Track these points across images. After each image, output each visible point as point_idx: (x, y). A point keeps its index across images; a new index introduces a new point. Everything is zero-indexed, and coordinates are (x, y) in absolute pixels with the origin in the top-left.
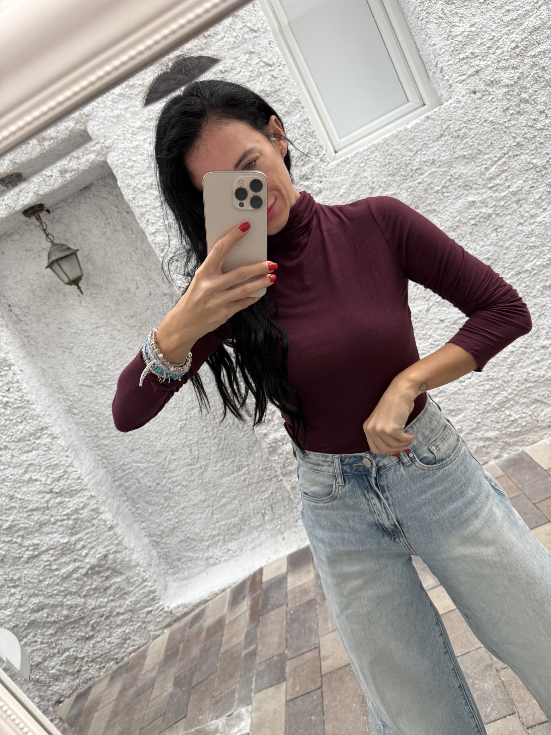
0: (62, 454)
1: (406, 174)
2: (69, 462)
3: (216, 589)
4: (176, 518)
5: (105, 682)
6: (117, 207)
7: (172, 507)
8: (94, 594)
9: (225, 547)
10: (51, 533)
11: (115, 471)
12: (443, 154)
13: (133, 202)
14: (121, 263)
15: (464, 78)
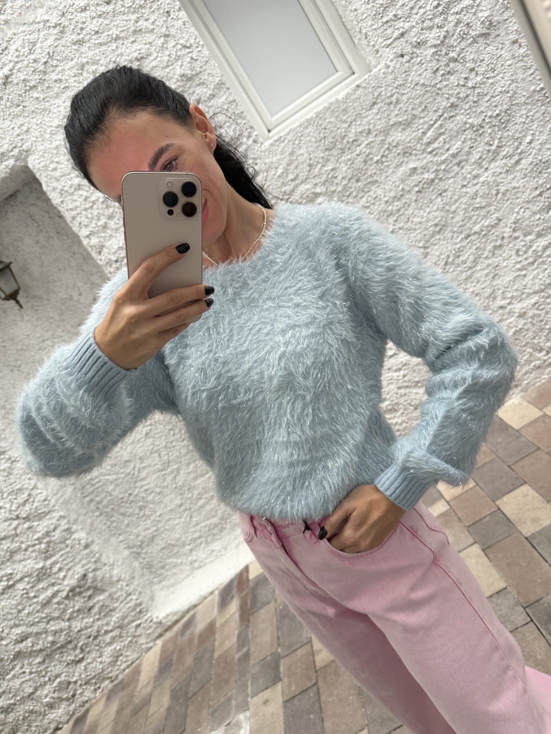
0: (23, 477)
2: (33, 485)
3: (204, 593)
5: (102, 704)
6: (47, 212)
7: (148, 516)
8: (78, 616)
9: (208, 548)
10: (24, 560)
11: (83, 487)
12: (379, 122)
13: (62, 205)
14: (60, 270)
15: (390, 41)
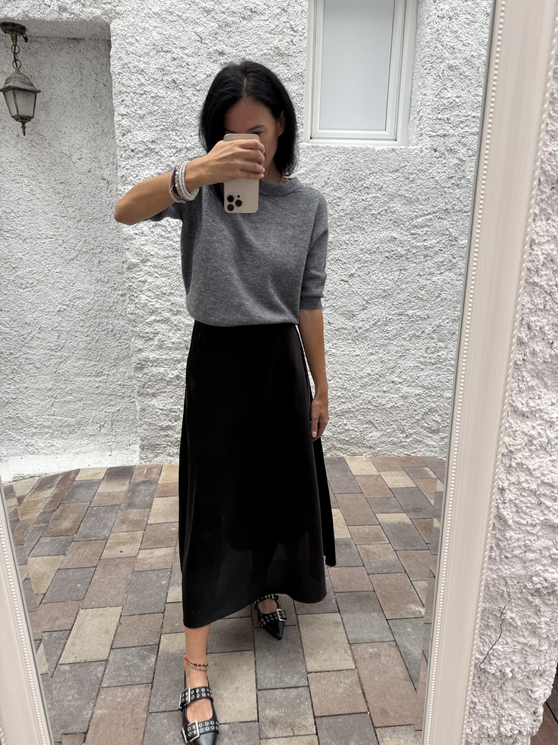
1: (357, 186)
3: (26, 473)
4: (14, 394)
6: (97, 74)
9: (50, 441)
12: (391, 186)
14: (76, 128)
15: (434, 134)
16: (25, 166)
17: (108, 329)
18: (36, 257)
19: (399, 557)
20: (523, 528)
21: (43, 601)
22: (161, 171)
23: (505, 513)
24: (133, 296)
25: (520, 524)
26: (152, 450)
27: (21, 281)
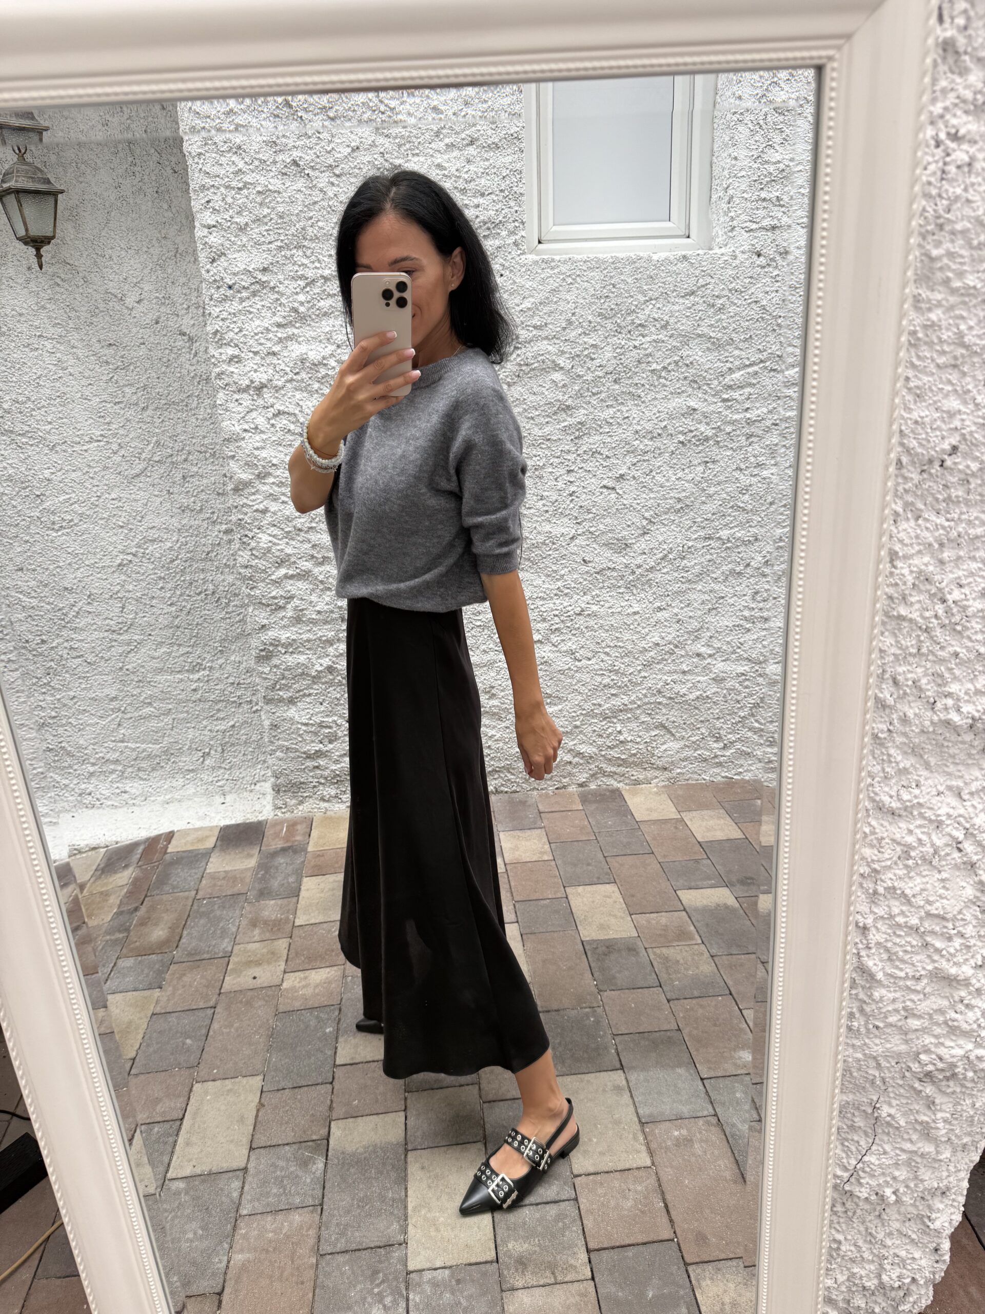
1: (623, 324)
3: (84, 843)
4: (52, 710)
7: (53, 688)
9: (120, 785)
12: (684, 321)
13: (196, 160)
14: (129, 248)
15: (754, 226)
16: (46, 321)
17: (206, 590)
18: (74, 475)
19: (720, 967)
20: (901, 983)
21: (133, 1072)
22: (281, 320)
23: (870, 963)
24: (246, 536)
25: (896, 978)
26: (294, 792)
27: (52, 517)
